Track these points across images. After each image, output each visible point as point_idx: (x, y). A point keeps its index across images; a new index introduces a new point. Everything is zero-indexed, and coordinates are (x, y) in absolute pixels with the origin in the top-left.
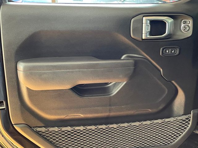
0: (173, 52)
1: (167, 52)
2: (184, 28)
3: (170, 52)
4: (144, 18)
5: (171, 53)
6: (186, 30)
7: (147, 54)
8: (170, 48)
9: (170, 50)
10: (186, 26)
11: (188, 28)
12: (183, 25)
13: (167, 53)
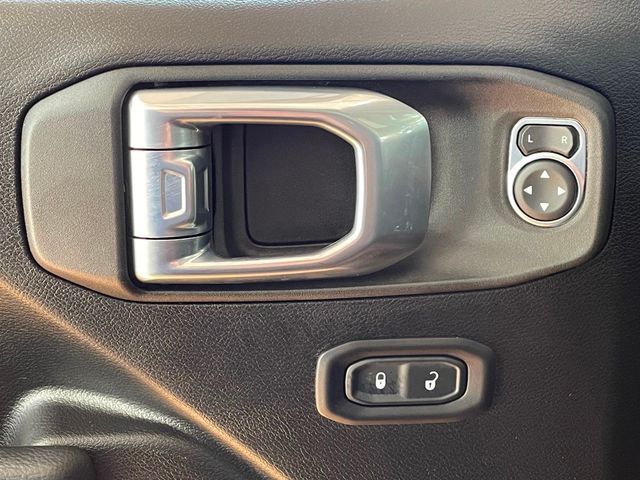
0: (430, 385)
1: (380, 384)
2: (529, 190)
3: (403, 386)
4: (141, 106)
5: (411, 392)
6: (544, 206)
7: (192, 398)
8: (401, 354)
9: (403, 369)
10: (545, 175)
11: (562, 191)
12: (517, 163)
13: (377, 399)
